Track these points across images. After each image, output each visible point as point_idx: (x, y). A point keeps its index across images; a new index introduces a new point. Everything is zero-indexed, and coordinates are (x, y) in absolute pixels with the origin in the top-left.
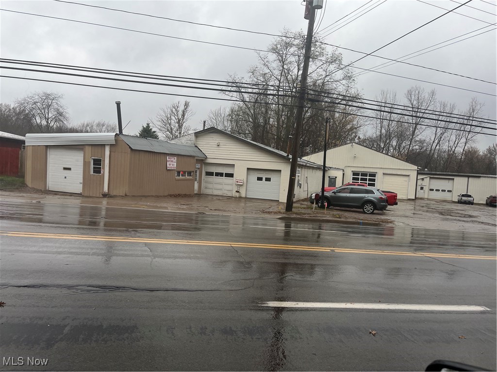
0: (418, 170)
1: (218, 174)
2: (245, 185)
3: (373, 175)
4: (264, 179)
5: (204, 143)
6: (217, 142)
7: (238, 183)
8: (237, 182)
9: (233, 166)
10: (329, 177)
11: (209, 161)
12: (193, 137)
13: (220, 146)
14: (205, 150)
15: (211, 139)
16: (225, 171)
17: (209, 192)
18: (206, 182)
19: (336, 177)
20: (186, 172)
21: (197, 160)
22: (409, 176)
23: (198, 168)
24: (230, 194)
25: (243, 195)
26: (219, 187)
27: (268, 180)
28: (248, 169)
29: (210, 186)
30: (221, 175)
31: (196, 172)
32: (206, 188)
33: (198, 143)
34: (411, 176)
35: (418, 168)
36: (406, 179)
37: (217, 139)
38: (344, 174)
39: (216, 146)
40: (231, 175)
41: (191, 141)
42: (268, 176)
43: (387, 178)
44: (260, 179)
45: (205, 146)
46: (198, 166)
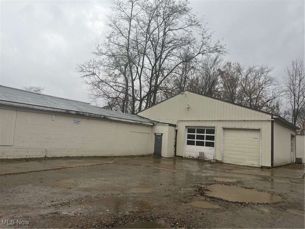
0: (272, 121)
3: (212, 131)
10: (155, 134)
19: (162, 134)
22: (259, 130)
34: (263, 130)
35: (272, 118)
36: (255, 135)
38: (176, 131)
43: (229, 134)
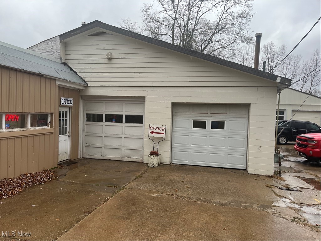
1: (111, 118)
2: (169, 138)
4: (209, 125)
5: (81, 57)
6: (106, 52)
7: (155, 135)
8: (152, 133)
9: (141, 100)
11: (93, 92)
12: (58, 46)
13: (114, 61)
14: (83, 70)
15: (95, 47)
16: (125, 110)
17: (95, 154)
18: (88, 135)
20: (28, 114)
21: (60, 88)
23: (70, 107)
24: (136, 158)
25: (167, 160)
26: (115, 143)
27: (218, 125)
28: (175, 105)
29: (97, 142)
30: (118, 119)
31: (63, 115)
32: (88, 146)
33: (69, 57)
37: (107, 47)
39: (106, 61)
40: (138, 119)
41: (53, 52)
42: (218, 119)
44: (199, 125)
45: (82, 62)
46: (68, 102)
